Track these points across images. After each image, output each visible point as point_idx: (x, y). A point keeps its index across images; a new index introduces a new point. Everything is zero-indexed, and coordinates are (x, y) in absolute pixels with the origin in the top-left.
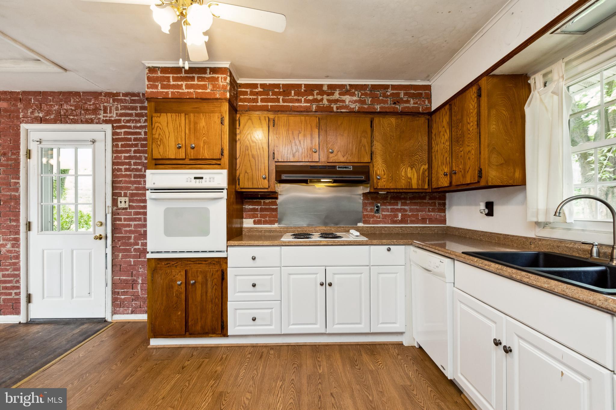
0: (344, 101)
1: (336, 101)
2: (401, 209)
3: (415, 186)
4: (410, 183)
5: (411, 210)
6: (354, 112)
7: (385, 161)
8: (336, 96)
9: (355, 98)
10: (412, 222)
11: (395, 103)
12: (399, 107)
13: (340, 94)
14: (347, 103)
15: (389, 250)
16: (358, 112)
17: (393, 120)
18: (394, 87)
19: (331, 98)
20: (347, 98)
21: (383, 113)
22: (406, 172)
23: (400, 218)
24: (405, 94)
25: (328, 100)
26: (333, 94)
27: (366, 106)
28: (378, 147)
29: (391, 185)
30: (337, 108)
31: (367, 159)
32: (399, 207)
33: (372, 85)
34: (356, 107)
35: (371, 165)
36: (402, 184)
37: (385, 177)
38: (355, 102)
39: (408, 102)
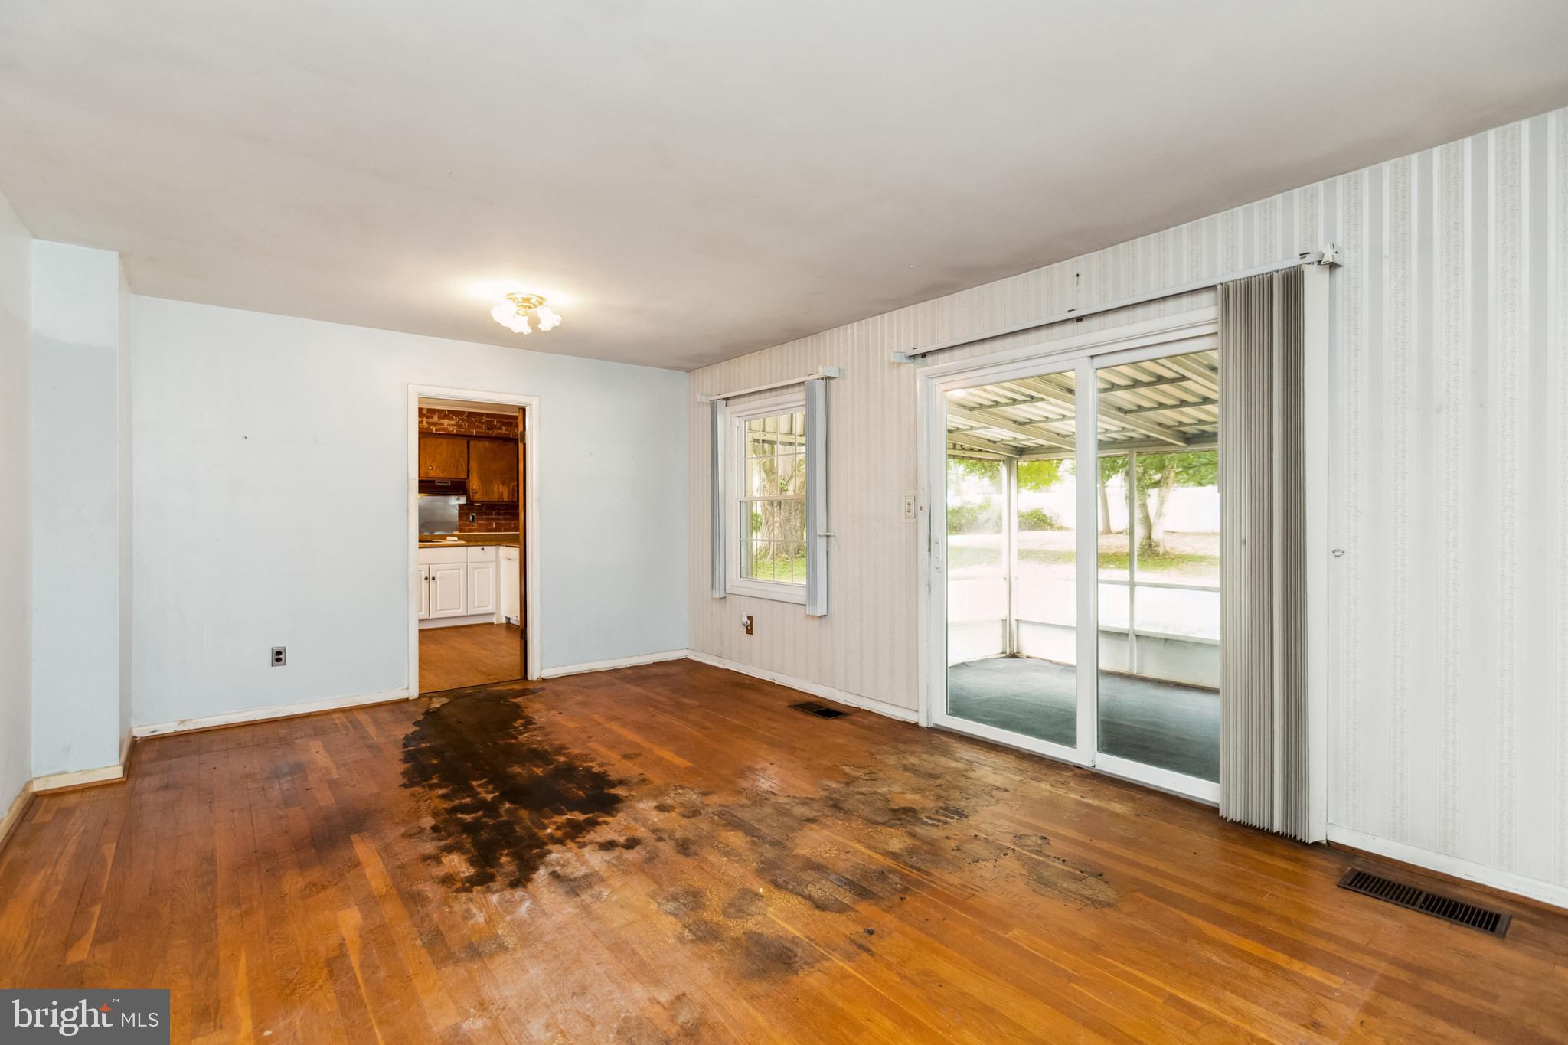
0: (443, 425)
1: (435, 424)
2: (495, 518)
3: (506, 499)
4: (502, 497)
5: (504, 519)
6: (452, 435)
7: (480, 478)
8: (436, 419)
9: (453, 422)
10: (505, 530)
11: (489, 429)
12: (492, 433)
13: (438, 418)
14: (446, 426)
15: (483, 549)
16: (456, 435)
17: (487, 444)
18: (488, 415)
19: (431, 420)
20: (446, 422)
21: (478, 437)
22: (498, 487)
23: (494, 526)
24: (498, 422)
25: (428, 423)
26: (432, 417)
27: (463, 430)
28: (474, 465)
29: (485, 499)
30: (437, 430)
31: (463, 476)
32: (493, 516)
33: (469, 412)
34: (453, 430)
35: (467, 481)
36: (495, 497)
37: (480, 491)
38: (453, 425)
39: (500, 428)
